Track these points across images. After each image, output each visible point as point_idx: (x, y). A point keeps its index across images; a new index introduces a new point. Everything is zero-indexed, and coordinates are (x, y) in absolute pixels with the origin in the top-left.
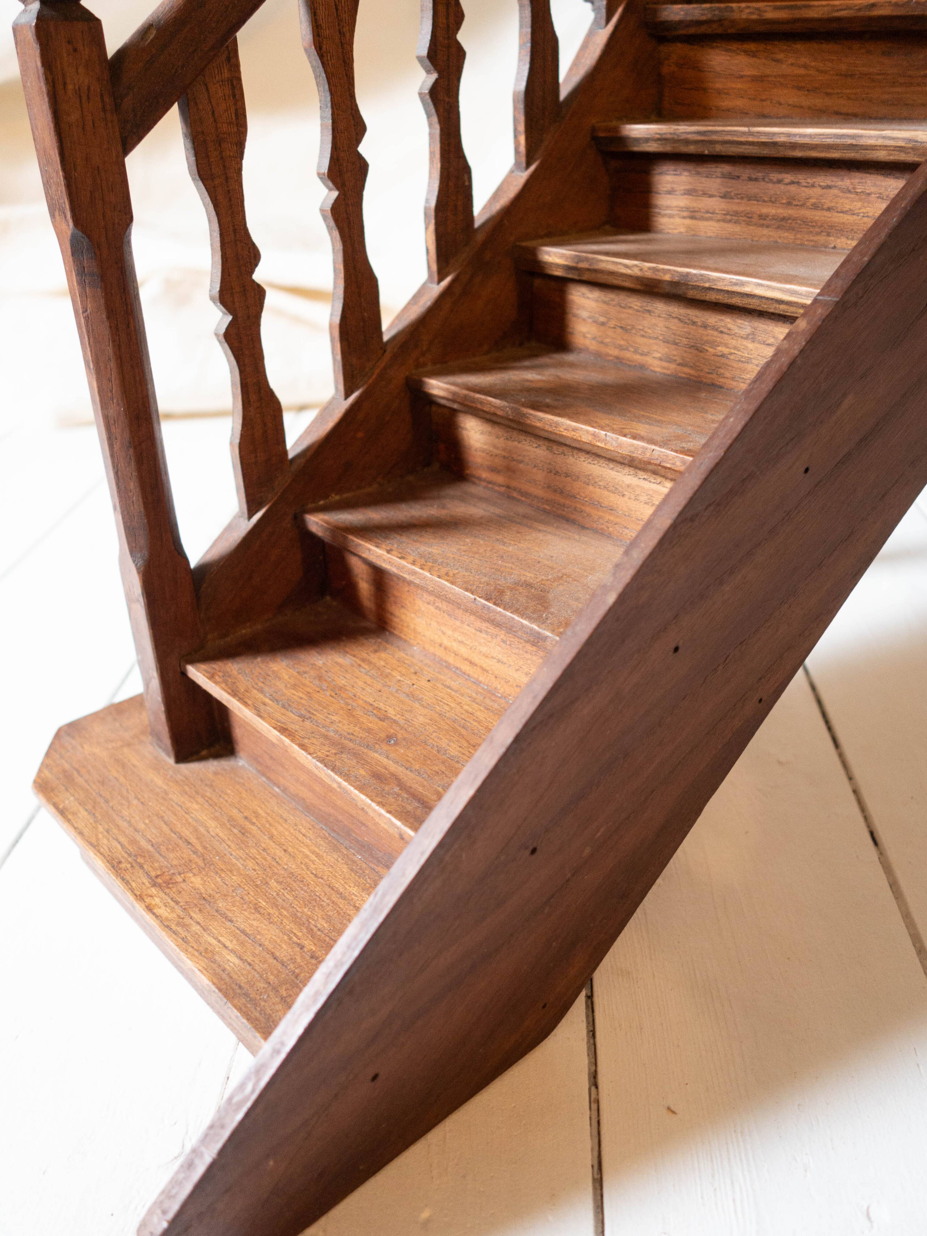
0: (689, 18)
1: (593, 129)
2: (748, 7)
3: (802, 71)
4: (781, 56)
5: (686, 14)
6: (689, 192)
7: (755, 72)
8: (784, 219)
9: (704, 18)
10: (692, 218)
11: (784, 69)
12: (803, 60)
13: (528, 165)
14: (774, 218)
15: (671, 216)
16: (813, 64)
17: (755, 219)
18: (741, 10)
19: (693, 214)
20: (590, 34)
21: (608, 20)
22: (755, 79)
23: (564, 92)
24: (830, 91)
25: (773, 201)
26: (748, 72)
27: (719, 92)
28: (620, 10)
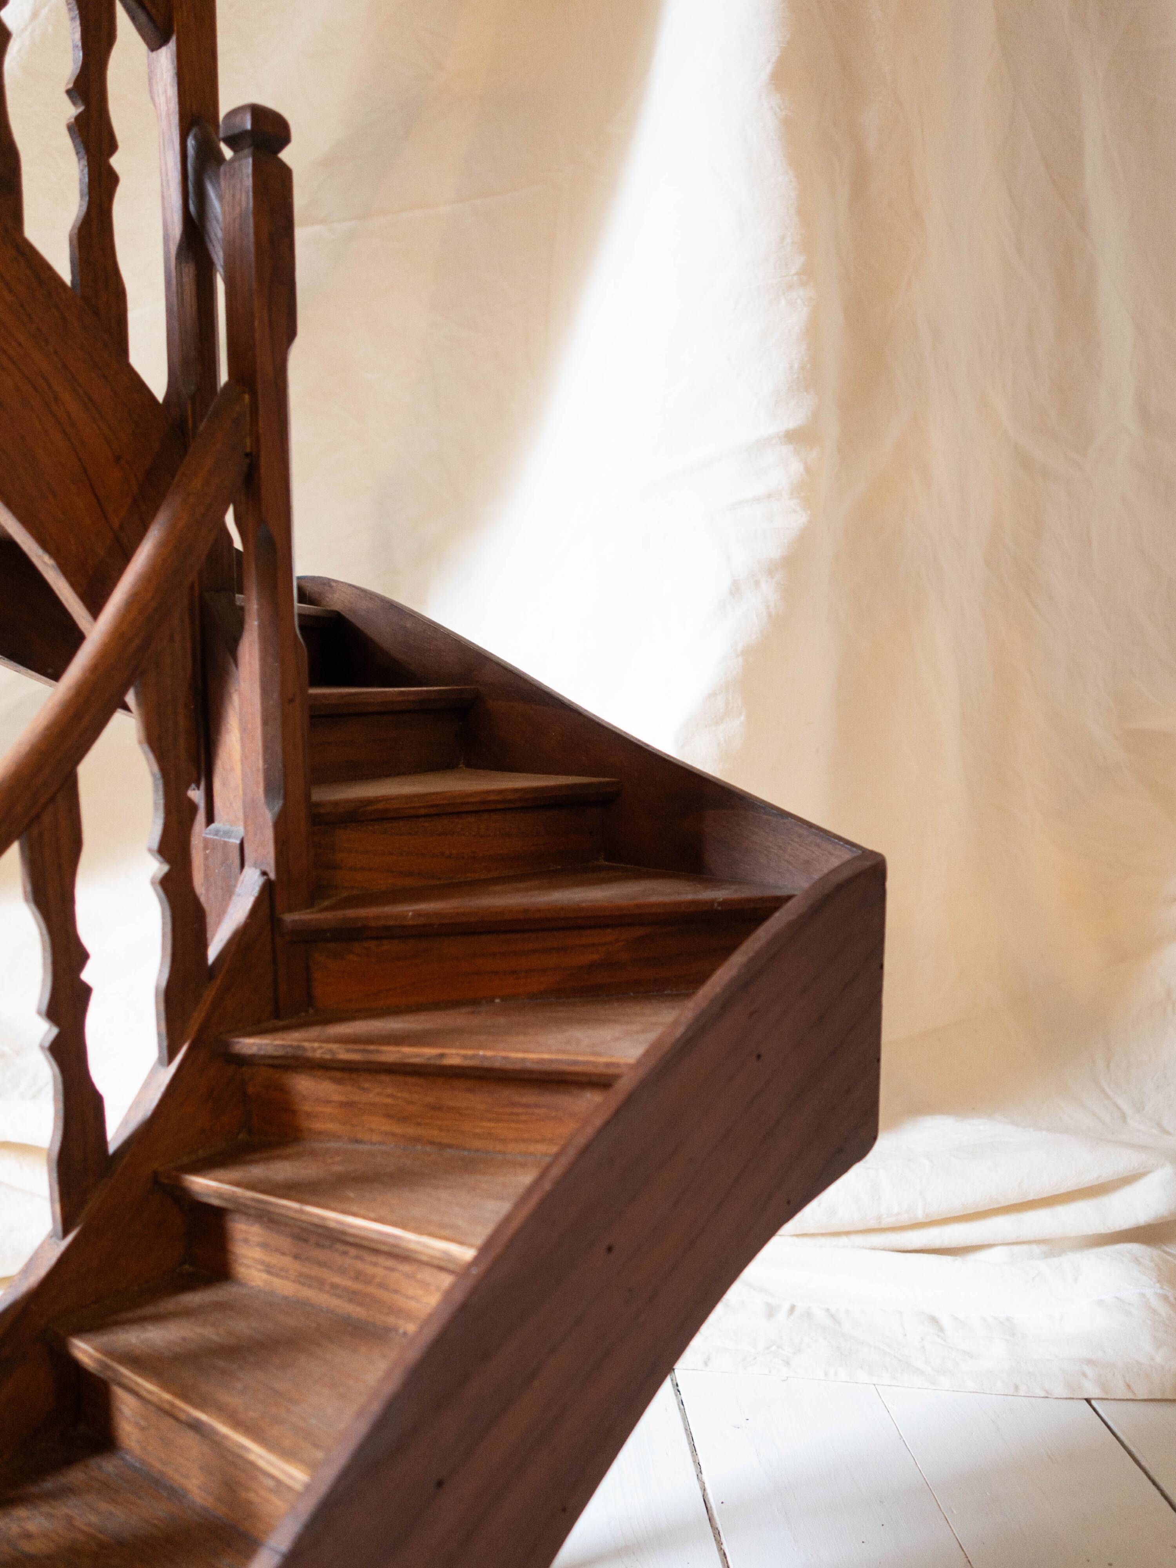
0: (262, 1053)
1: (155, 1175)
2: (320, 1048)
3: (389, 1101)
4: (367, 1085)
5: (260, 1049)
6: (264, 1246)
7: (342, 1098)
8: (354, 1292)
9: (276, 1054)
10: (268, 1272)
11: (372, 1097)
12: (389, 1091)
13: (65, 1233)
14: (345, 1289)
15: (248, 1266)
16: (399, 1095)
17: (327, 1288)
18: (314, 1050)
19: (269, 1269)
20: (153, 1073)
21: (171, 1059)
22: (342, 1104)
23: (112, 1148)
24: (419, 1120)
25: (342, 1271)
26: (336, 1097)
27: (309, 1115)
28: (184, 1049)
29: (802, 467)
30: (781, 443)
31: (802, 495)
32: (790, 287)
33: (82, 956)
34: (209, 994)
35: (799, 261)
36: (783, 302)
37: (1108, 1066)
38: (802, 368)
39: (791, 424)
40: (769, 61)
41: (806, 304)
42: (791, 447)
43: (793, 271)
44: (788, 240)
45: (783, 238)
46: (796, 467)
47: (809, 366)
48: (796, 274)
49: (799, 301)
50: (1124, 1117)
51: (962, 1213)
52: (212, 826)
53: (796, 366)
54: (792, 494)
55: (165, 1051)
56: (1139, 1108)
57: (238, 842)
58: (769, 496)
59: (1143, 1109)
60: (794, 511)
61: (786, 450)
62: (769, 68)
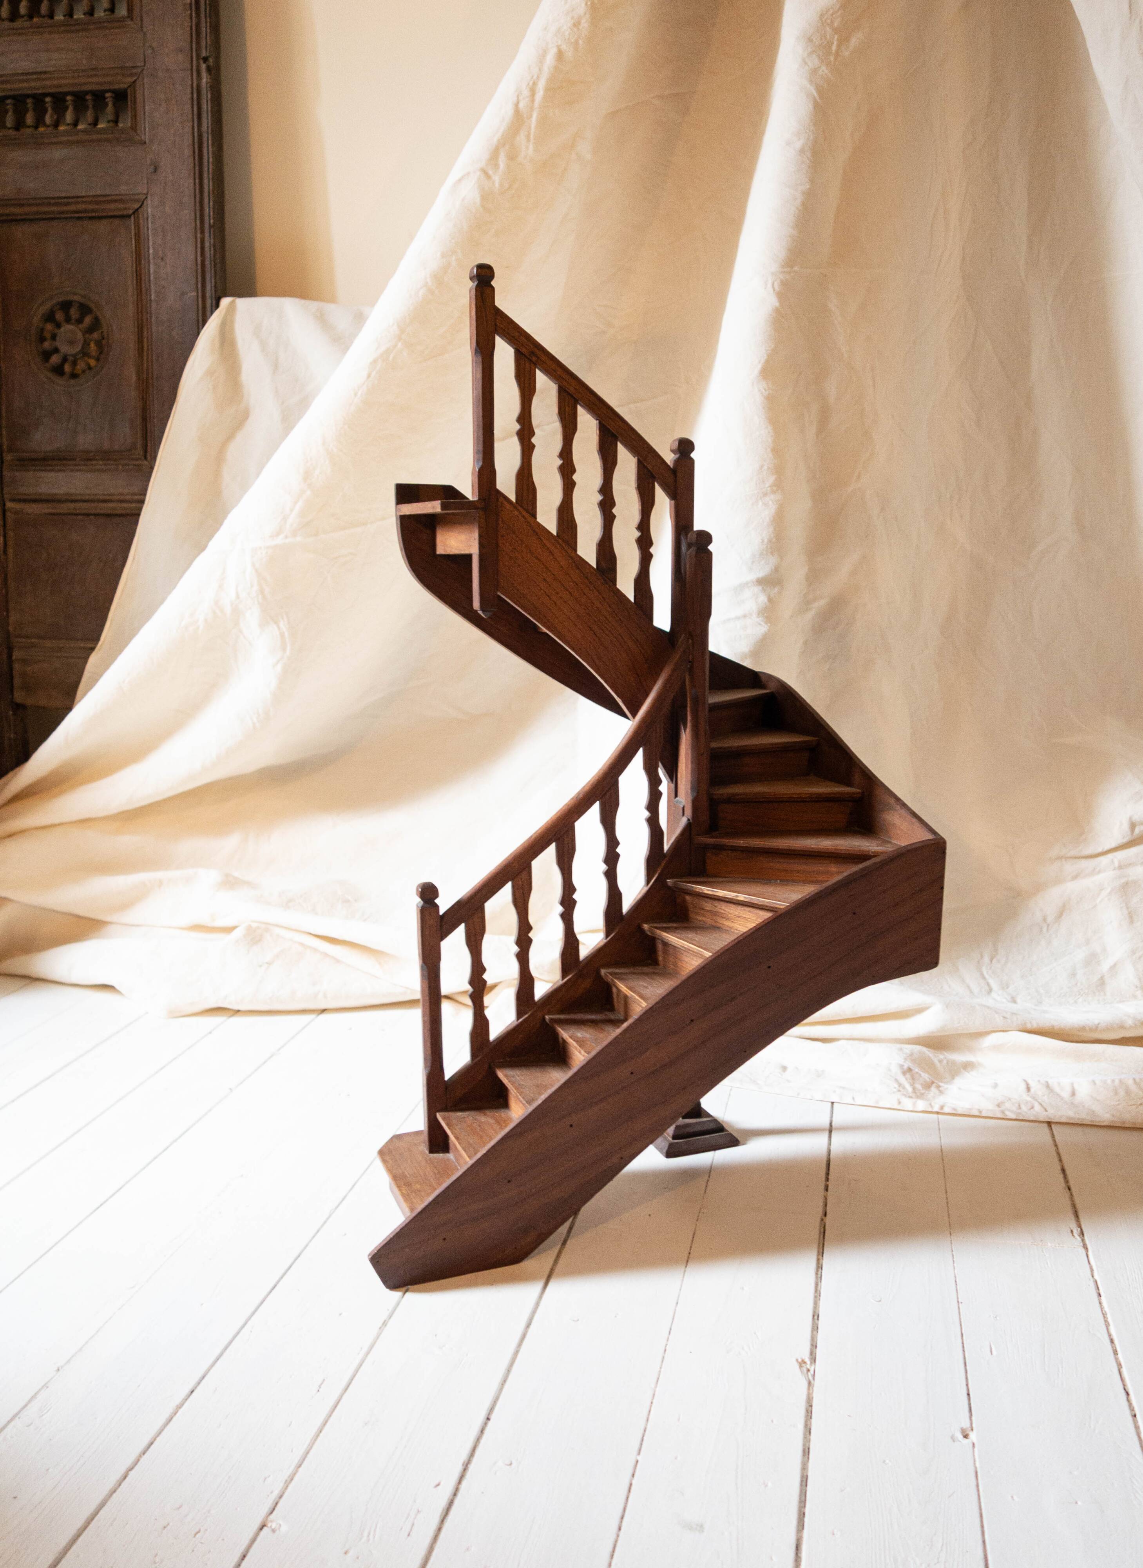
1: (637, 925)
21: (647, 884)
23: (624, 912)
28: (653, 881)
29: (766, 600)
30: (754, 585)
31: (765, 614)
32: (765, 495)
33: (617, 843)
34: (663, 863)
35: (772, 479)
36: (760, 503)
37: (991, 961)
38: (770, 541)
39: (761, 574)
40: (760, 363)
41: (775, 503)
42: (760, 588)
43: (767, 485)
44: (765, 467)
45: (762, 467)
46: (763, 599)
47: (774, 540)
48: (770, 486)
49: (770, 502)
50: (990, 990)
51: (852, 1017)
52: (677, 799)
53: (766, 540)
54: (759, 614)
55: (646, 882)
56: (1005, 986)
57: (682, 806)
58: (745, 616)
59: (1008, 988)
60: (760, 624)
61: (757, 589)
62: (759, 367)
